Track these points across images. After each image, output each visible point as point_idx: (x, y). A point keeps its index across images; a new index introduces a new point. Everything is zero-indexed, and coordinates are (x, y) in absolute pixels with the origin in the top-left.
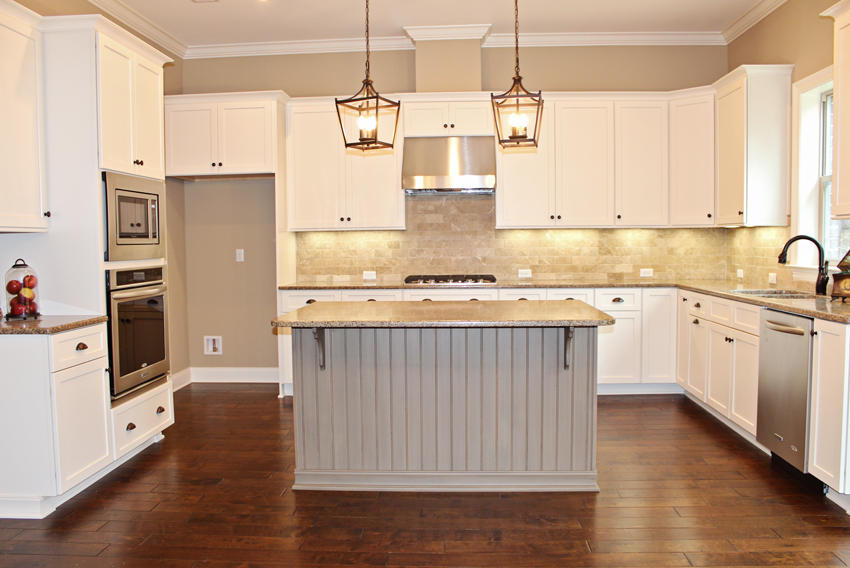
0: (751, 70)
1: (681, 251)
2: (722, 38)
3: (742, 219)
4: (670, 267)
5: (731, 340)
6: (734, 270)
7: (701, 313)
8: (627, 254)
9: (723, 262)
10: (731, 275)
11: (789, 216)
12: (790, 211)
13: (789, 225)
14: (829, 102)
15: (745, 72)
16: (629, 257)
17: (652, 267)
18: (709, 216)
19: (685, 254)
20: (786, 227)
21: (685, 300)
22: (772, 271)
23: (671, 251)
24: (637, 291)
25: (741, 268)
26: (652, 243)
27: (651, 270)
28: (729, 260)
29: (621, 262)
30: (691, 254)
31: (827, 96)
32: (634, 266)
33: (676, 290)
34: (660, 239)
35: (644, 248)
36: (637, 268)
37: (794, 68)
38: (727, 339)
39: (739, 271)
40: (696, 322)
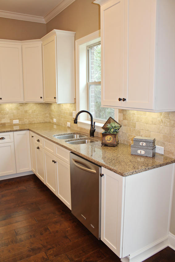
0: (58, 32)
1: (30, 111)
2: (44, 20)
3: (56, 100)
4: (26, 119)
5: (55, 162)
6: (52, 119)
7: (40, 144)
8: (7, 114)
9: (47, 115)
10: (51, 121)
11: (75, 99)
12: (76, 96)
13: (75, 103)
14: (90, 50)
15: (55, 33)
16: (7, 116)
17: (18, 119)
18: (41, 98)
19: (32, 113)
20: (74, 103)
21: (32, 137)
22: (68, 121)
23: (26, 112)
24: (11, 133)
25: (55, 118)
26: (17, 109)
27: (18, 120)
28: (50, 114)
29: (4, 118)
30: (34, 112)
31: (89, 47)
32: (10, 119)
33: (28, 131)
34: (21, 107)
35: (14, 111)
36: (12, 120)
37: (76, 33)
38: (53, 161)
39: (54, 119)
40: (38, 148)
